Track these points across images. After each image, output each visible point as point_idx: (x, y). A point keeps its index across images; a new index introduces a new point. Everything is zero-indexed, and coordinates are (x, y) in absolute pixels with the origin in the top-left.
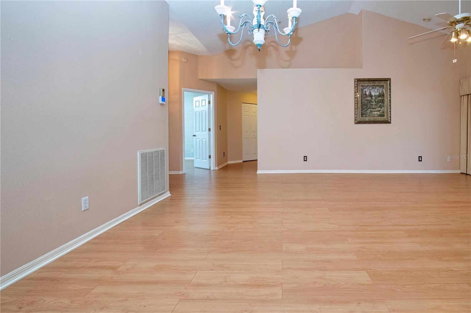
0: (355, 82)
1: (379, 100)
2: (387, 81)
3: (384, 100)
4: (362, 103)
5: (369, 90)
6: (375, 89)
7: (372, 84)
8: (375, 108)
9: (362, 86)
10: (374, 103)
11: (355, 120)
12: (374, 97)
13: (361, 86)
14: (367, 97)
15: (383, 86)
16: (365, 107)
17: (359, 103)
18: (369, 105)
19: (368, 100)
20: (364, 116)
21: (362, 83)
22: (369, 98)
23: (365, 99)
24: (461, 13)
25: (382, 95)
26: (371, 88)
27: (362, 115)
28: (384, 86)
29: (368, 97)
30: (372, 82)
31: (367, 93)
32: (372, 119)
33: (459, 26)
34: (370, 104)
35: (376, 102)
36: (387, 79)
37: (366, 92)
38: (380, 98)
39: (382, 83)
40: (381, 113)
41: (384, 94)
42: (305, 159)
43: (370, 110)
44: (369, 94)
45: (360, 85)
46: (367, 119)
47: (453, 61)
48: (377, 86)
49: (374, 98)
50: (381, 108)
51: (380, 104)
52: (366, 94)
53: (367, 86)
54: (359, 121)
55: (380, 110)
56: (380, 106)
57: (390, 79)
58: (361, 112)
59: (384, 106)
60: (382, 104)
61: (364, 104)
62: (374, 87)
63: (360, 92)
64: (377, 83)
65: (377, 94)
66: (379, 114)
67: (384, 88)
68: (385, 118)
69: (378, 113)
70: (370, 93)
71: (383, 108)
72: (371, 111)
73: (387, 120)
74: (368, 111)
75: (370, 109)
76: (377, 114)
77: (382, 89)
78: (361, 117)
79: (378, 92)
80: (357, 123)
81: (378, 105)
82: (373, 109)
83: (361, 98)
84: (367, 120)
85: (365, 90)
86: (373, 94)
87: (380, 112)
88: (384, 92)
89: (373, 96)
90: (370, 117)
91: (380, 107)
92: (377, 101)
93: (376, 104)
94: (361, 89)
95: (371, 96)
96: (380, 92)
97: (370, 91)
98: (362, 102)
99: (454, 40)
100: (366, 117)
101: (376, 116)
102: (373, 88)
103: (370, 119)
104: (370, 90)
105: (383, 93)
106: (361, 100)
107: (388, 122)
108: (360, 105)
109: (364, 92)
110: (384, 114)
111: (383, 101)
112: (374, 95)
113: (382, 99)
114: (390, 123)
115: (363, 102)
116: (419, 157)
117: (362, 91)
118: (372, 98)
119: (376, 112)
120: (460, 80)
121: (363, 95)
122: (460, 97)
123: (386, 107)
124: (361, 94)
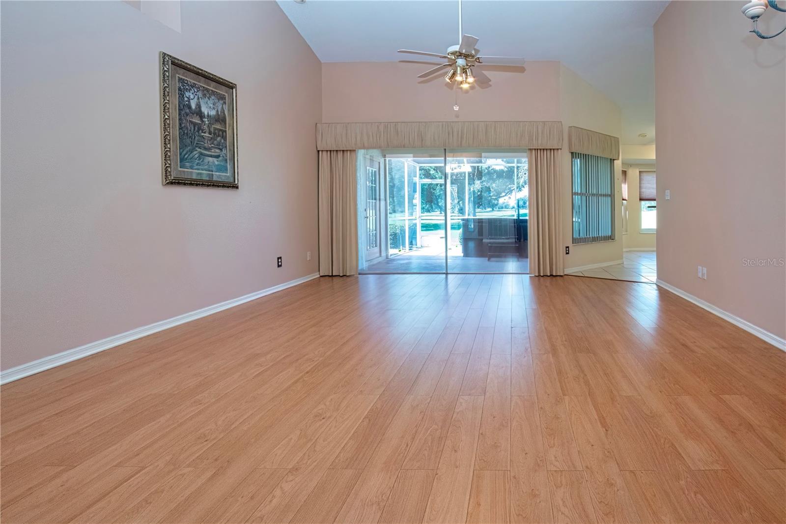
0: (163, 62)
1: (218, 129)
2: (232, 88)
3: (226, 131)
4: (180, 128)
5: (196, 97)
6: (209, 99)
7: (202, 83)
8: (209, 149)
10: (207, 135)
11: (166, 174)
12: (206, 120)
13: (180, 79)
14: (193, 114)
15: (222, 98)
16: (188, 141)
17: (175, 126)
18: (197, 138)
19: (195, 124)
20: (187, 164)
21: (181, 74)
22: (197, 120)
23: (189, 119)
25: (220, 119)
26: (200, 94)
27: (182, 160)
28: (225, 99)
29: (195, 115)
30: (203, 79)
31: (193, 105)
32: (205, 174)
34: (199, 136)
35: (210, 133)
36: (231, 83)
37: (191, 101)
38: (218, 126)
39: (222, 91)
40: (222, 162)
41: (225, 118)
43: (199, 150)
44: (196, 108)
45: (177, 76)
46: (193, 174)
48: (213, 92)
50: (221, 150)
51: (219, 139)
52: (189, 107)
53: (192, 87)
54: (175, 179)
55: (219, 156)
56: (219, 144)
57: (236, 86)
58: (180, 154)
59: (226, 147)
60: (222, 141)
61: (186, 132)
62: (207, 93)
63: (177, 96)
64: (212, 87)
65: (213, 113)
66: (218, 165)
67: (225, 103)
68: (228, 174)
69: (216, 163)
70: (199, 106)
71: (224, 151)
72: (201, 154)
73: (231, 181)
74: (196, 154)
75: (199, 148)
76: (213, 162)
77: (223, 104)
78: (181, 167)
79: (214, 108)
80: (172, 183)
81: (215, 142)
82: (205, 149)
83: (180, 114)
84: (194, 177)
85: (187, 94)
86: (205, 110)
87: (220, 158)
88: (226, 113)
89: (204, 117)
90: (200, 169)
91: (219, 149)
92: (212, 130)
93: (211, 138)
94: (180, 89)
95: (201, 115)
96: (217, 111)
97: (199, 103)
98: (180, 124)
100: (191, 168)
101: (212, 169)
102: (204, 95)
103: (200, 174)
104: (198, 99)
106: (179, 120)
107: (233, 186)
108: (175, 132)
109: (186, 99)
110: (227, 167)
111: (222, 134)
112: (206, 114)
114: (238, 188)
115: (183, 125)
116: (278, 258)
117: (182, 96)
118: (203, 121)
119: (210, 159)
120: (316, 124)
121: (184, 108)
122: (316, 153)
123: (230, 150)
124: (180, 103)
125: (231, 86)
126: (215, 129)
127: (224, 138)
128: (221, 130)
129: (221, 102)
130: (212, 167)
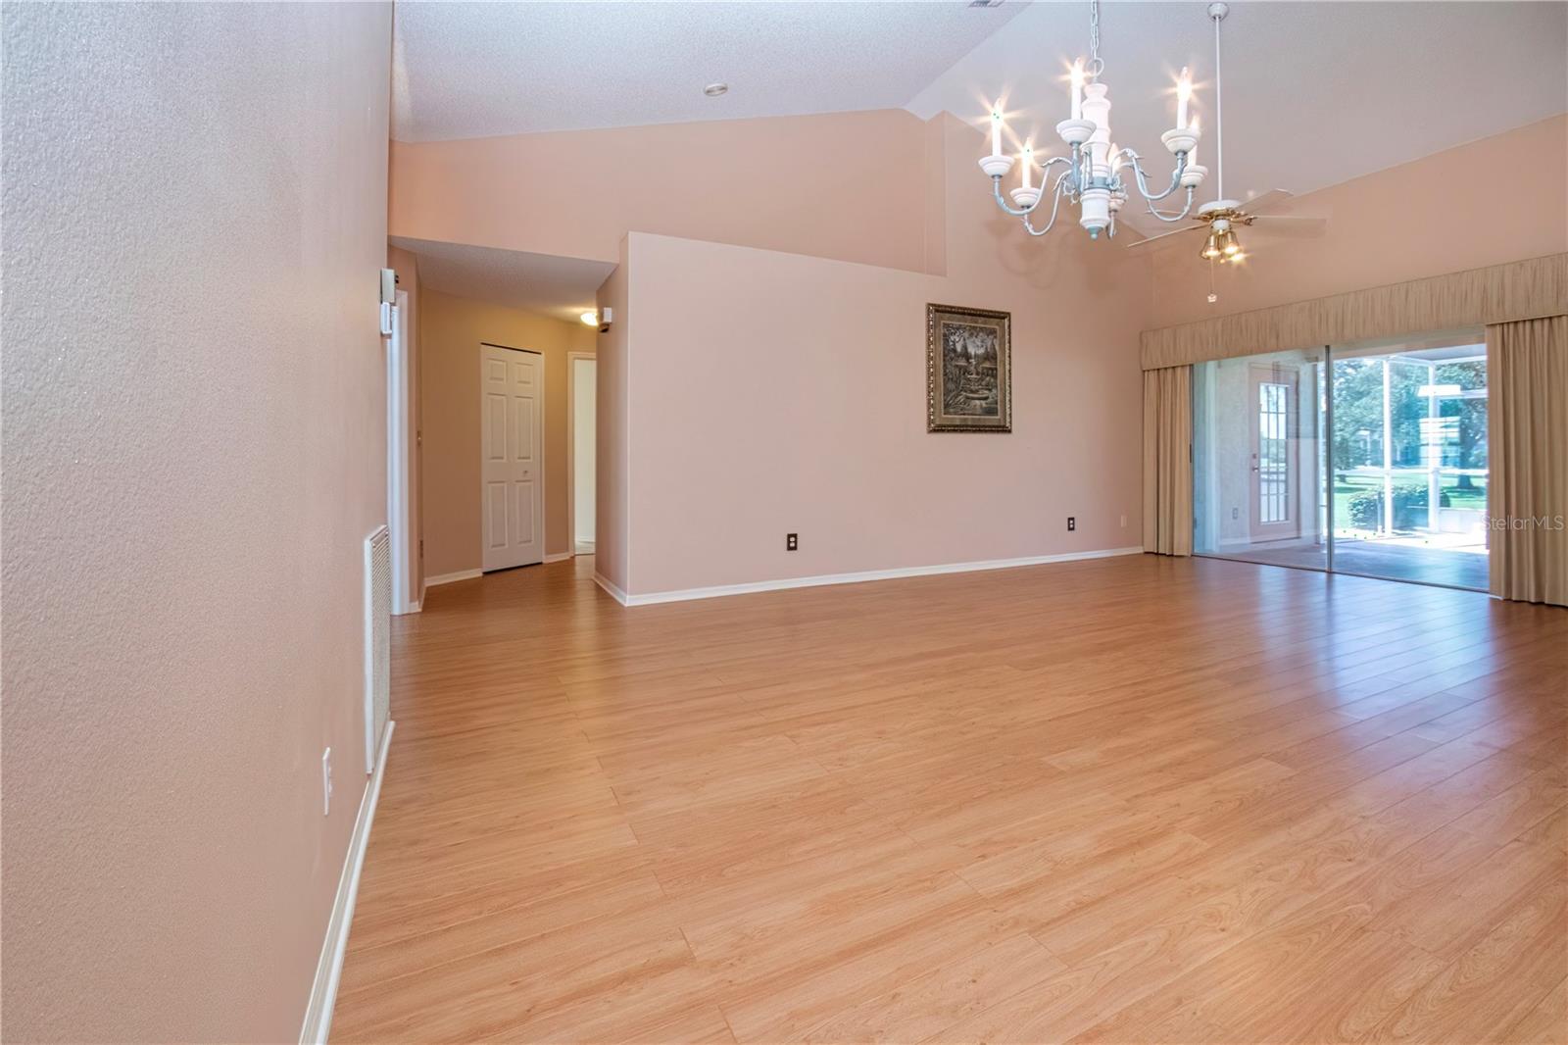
0: (929, 312)
1: (987, 368)
2: (1004, 318)
3: (996, 369)
4: (945, 375)
5: (962, 338)
6: (977, 337)
7: (968, 322)
8: (976, 392)
9: (946, 326)
10: (974, 376)
11: (930, 422)
12: (973, 360)
13: (944, 325)
14: (959, 357)
15: (992, 332)
16: (953, 386)
17: (939, 373)
18: (962, 382)
19: (959, 368)
20: (952, 410)
21: (946, 319)
22: (962, 363)
23: (954, 363)
24: (1223, 199)
25: (991, 357)
26: (966, 335)
27: (945, 407)
28: (996, 332)
29: (961, 358)
30: (969, 317)
31: (959, 348)
32: (970, 419)
33: (1220, 225)
34: (965, 379)
35: (977, 374)
36: (1003, 313)
37: (957, 344)
38: (987, 365)
39: (993, 324)
40: (991, 404)
41: (995, 354)
42: (792, 542)
43: (965, 393)
44: (962, 350)
45: (942, 322)
46: (957, 419)
47: (1209, 298)
48: (981, 328)
49: (973, 362)
50: (990, 390)
51: (988, 379)
52: (955, 351)
53: (958, 329)
54: (939, 426)
55: (988, 397)
56: (988, 384)
57: (1009, 314)
58: (944, 401)
59: (996, 386)
60: (992, 380)
61: (950, 377)
62: (974, 331)
63: (942, 342)
64: (980, 323)
65: (981, 351)
66: (985, 408)
67: (995, 337)
68: (998, 417)
69: (984, 405)
70: (965, 347)
71: (994, 391)
72: (968, 398)
73: (1002, 424)
74: (961, 398)
75: (966, 391)
76: (981, 405)
77: (993, 339)
78: (945, 414)
79: (983, 346)
80: (935, 431)
81: (984, 383)
82: (972, 392)
83: (944, 360)
84: (958, 423)
85: (952, 338)
86: (972, 350)
87: (989, 401)
88: (997, 348)
89: (971, 358)
90: (964, 414)
91: (988, 389)
92: (980, 370)
93: (979, 379)
94: (945, 335)
95: (967, 356)
96: (986, 348)
97: (966, 344)
98: (945, 371)
99: (1212, 253)
100: (956, 413)
101: (978, 413)
102: (971, 335)
103: (965, 419)
104: (964, 340)
105: (994, 349)
106: (944, 365)
107: (1004, 429)
108: (940, 379)
109: (951, 343)
110: (997, 409)
111: (994, 373)
112: (973, 353)
113: (992, 368)
114: (1010, 431)
115: (947, 371)
116: (1069, 519)
117: (946, 341)
118: (969, 363)
119: (978, 402)
120: (1141, 334)
121: (949, 353)
122: (1140, 373)
123: (1001, 389)
124: (944, 348)
125: (1002, 316)
126: (983, 368)
127: (995, 377)
128: (990, 369)
129: (991, 337)
130: (979, 411)
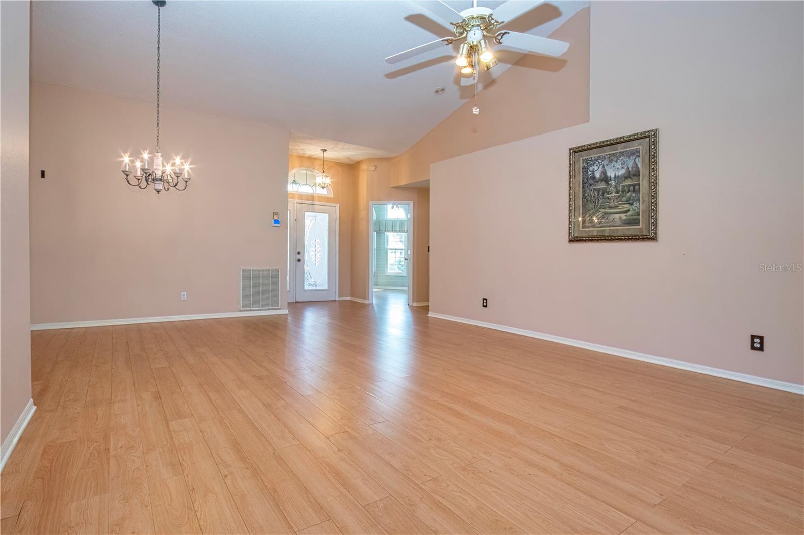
0: (570, 154)
1: (627, 186)
3: (639, 185)
4: (584, 197)
5: (601, 166)
6: (616, 162)
7: (608, 151)
8: (616, 207)
9: (586, 160)
10: (613, 195)
11: (570, 235)
12: (613, 181)
13: (584, 160)
14: (598, 182)
15: (634, 153)
16: (592, 206)
17: (579, 198)
18: (601, 201)
19: (599, 190)
20: (590, 225)
21: (586, 155)
22: (602, 186)
23: (592, 187)
25: (632, 175)
26: (605, 162)
27: (584, 223)
28: (639, 152)
29: (600, 182)
30: (609, 147)
31: (598, 175)
32: (607, 231)
34: (603, 198)
35: (617, 192)
37: (596, 172)
38: (628, 182)
39: (634, 146)
40: (632, 215)
41: (639, 172)
43: (603, 210)
44: (601, 176)
45: (581, 158)
46: (595, 232)
48: (622, 153)
49: (613, 183)
51: (628, 195)
52: (594, 178)
53: (596, 160)
54: (578, 238)
55: (628, 211)
56: (629, 199)
57: (655, 133)
58: (583, 218)
59: (638, 199)
60: (634, 195)
61: (589, 199)
62: (612, 158)
63: (582, 174)
64: (620, 148)
65: (622, 172)
66: (625, 220)
67: (638, 156)
68: (640, 227)
70: (604, 173)
71: (636, 204)
72: (606, 213)
73: (646, 232)
74: (599, 215)
75: (604, 208)
76: (620, 217)
77: (635, 159)
78: (583, 228)
79: (623, 168)
80: (573, 241)
81: (624, 199)
82: (610, 208)
83: (584, 187)
84: (595, 234)
85: (591, 169)
86: (611, 174)
87: (629, 213)
88: (639, 165)
89: (611, 180)
90: (601, 227)
91: (629, 203)
92: (620, 188)
93: (619, 196)
94: (584, 168)
95: (605, 179)
96: (628, 168)
97: (605, 170)
98: (584, 195)
100: (592, 227)
101: (617, 224)
102: (611, 161)
103: (603, 231)
104: (604, 166)
105: (638, 167)
106: (583, 192)
107: (648, 237)
108: (580, 202)
109: (590, 173)
110: (639, 219)
111: (635, 188)
112: (612, 176)
113: (633, 184)
114: (655, 239)
115: (586, 195)
116: (754, 337)
117: (586, 172)
118: (609, 184)
119: (617, 216)
121: (589, 181)
123: (644, 200)
124: (584, 178)
125: (647, 137)
126: (624, 186)
127: (637, 191)
128: (630, 185)
129: (633, 157)
130: (618, 223)
